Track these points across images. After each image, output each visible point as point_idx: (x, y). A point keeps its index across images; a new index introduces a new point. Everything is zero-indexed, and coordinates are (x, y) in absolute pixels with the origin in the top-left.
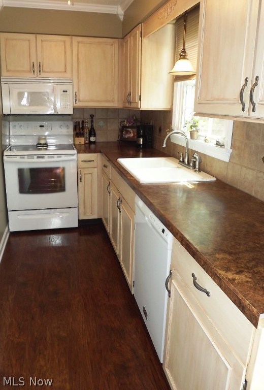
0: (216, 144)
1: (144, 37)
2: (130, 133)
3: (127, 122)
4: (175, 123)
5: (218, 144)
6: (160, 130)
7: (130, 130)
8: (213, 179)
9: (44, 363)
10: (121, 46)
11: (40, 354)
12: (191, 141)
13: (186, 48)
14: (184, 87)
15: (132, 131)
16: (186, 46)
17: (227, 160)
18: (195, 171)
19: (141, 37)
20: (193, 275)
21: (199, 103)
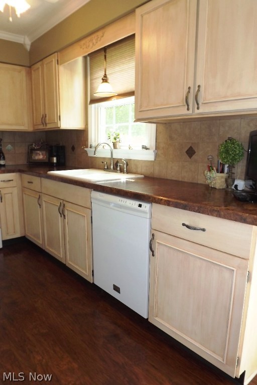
0: (143, 148)
1: (61, 65)
2: (40, 155)
3: (35, 145)
4: (91, 140)
5: (145, 148)
6: (73, 148)
7: (38, 152)
8: (143, 176)
9: (41, 357)
10: (29, 74)
11: (32, 352)
12: (114, 151)
13: (107, 74)
14: (98, 109)
15: (41, 154)
16: (107, 72)
17: (153, 159)
18: (124, 173)
19: (58, 64)
20: (184, 225)
21: (140, 111)
